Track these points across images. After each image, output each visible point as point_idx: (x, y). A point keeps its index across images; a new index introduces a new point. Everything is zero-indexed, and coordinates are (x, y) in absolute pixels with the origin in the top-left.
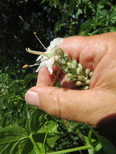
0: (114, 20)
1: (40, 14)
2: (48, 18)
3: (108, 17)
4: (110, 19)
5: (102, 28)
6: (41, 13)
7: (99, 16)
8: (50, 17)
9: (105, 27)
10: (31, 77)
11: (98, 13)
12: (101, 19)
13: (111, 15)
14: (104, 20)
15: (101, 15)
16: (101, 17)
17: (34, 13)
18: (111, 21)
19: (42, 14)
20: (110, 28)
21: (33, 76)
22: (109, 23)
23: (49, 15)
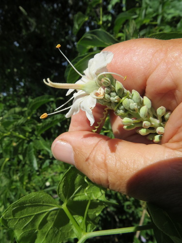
0: (169, 14)
1: (55, 6)
2: (69, 13)
3: (160, 11)
4: (164, 12)
5: (151, 28)
6: (58, 5)
7: (146, 9)
8: (72, 12)
9: (156, 25)
10: (40, 101)
11: (146, 3)
12: (150, 14)
13: (166, 7)
14: (154, 15)
15: (151, 8)
16: (150, 10)
17: (47, 3)
18: (166, 15)
19: (60, 5)
20: (162, 27)
21: (42, 100)
22: (162, 20)
23: (72, 7)
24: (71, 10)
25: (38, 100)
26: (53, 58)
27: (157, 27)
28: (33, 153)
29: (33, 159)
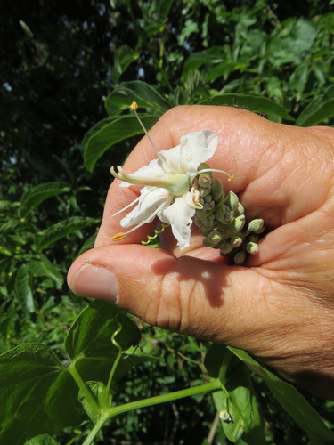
0: (277, 58)
1: (85, 25)
2: (109, 40)
3: (263, 51)
4: (269, 54)
5: (248, 79)
6: (89, 25)
7: (241, 46)
8: (115, 39)
9: (255, 75)
10: (44, 191)
11: (241, 37)
12: (246, 55)
13: (272, 47)
14: (254, 58)
15: (248, 45)
16: (247, 49)
17: (69, 19)
18: (272, 60)
19: (93, 25)
20: (266, 79)
21: (48, 190)
22: (266, 67)
23: (115, 31)
24: (113, 35)
25: (42, 190)
26: (75, 117)
27: (256, 78)
28: (27, 282)
29: (27, 293)
